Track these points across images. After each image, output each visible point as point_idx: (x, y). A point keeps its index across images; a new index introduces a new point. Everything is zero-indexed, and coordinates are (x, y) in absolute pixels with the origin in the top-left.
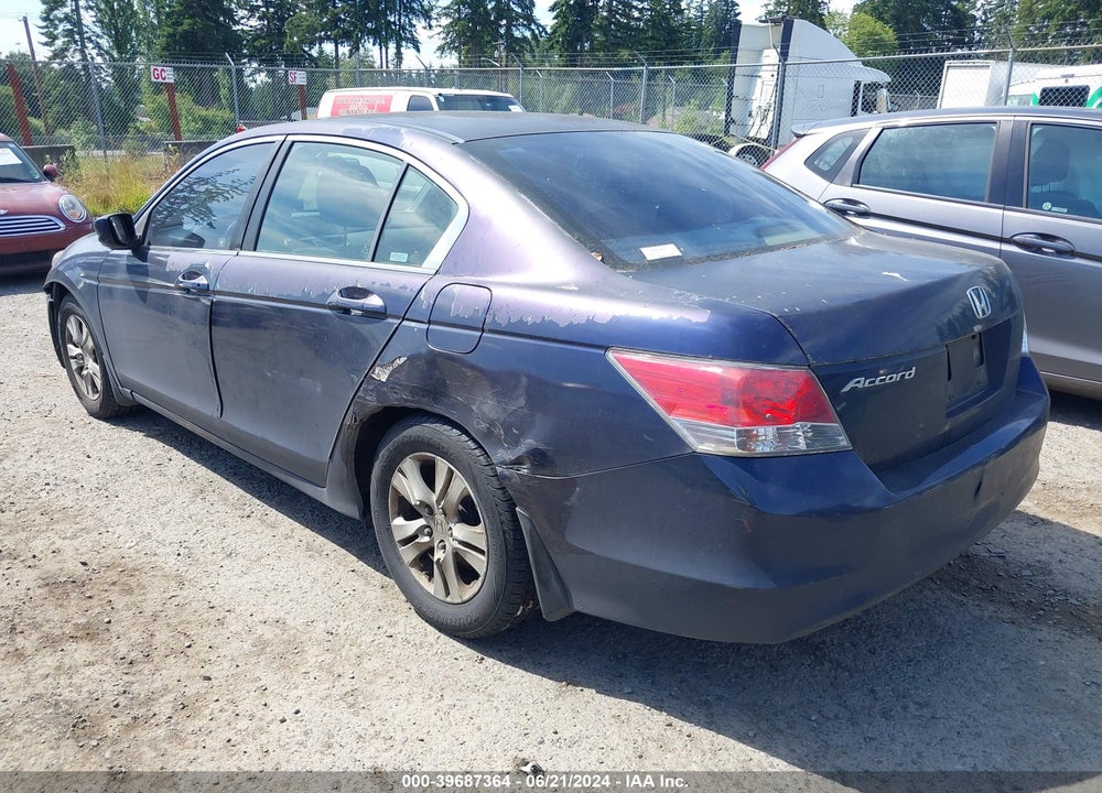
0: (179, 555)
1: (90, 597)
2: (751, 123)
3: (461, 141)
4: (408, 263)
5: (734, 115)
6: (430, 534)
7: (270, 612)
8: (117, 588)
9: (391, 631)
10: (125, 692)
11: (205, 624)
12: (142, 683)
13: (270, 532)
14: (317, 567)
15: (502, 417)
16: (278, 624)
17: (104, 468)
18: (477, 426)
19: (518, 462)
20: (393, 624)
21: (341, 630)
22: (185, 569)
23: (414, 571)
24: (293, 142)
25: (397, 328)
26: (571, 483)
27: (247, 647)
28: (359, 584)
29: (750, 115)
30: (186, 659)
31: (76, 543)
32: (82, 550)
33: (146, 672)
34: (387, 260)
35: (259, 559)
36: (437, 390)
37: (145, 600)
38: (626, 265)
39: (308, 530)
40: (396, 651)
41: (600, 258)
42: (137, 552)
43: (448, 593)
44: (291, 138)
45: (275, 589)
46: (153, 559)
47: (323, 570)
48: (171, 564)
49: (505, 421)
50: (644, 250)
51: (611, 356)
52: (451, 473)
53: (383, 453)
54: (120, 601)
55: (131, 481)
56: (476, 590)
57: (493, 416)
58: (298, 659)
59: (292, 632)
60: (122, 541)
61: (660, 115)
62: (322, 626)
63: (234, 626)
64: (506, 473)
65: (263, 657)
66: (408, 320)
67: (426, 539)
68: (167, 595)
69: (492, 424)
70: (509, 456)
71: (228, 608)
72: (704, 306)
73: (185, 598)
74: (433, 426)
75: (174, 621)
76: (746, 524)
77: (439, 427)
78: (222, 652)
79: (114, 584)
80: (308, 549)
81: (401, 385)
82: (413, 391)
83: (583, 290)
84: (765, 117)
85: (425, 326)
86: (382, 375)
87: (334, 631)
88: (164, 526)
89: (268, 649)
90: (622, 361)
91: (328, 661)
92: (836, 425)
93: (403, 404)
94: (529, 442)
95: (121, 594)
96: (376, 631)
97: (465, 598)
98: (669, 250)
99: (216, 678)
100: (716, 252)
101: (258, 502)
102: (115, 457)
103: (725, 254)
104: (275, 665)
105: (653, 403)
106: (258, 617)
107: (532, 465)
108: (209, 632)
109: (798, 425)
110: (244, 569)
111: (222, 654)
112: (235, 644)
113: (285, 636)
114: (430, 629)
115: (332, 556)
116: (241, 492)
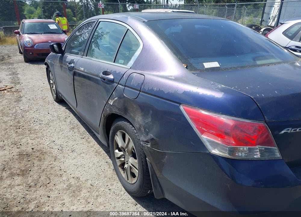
0: (59, 149)
1: (29, 161)
2: (269, 21)
3: (146, 21)
4: (123, 64)
5: (264, 19)
6: (124, 158)
7: (77, 174)
8: (38, 158)
9: (111, 188)
10: (24, 198)
11: (56, 175)
12: (30, 195)
13: (87, 144)
14: (96, 159)
15: (144, 124)
16: (77, 179)
17: (51, 117)
18: (137, 126)
19: (147, 142)
20: (112, 185)
21: (95, 185)
22: (58, 154)
23: (120, 168)
24: (100, 21)
25: (116, 87)
26: (164, 154)
27: (65, 186)
28: (107, 167)
29: (269, 19)
30: (46, 188)
31: (33, 141)
32: (34, 144)
33: (33, 191)
34: (118, 63)
35: (80, 154)
36: (126, 110)
37: (43, 164)
38: (196, 69)
39: (98, 145)
40: (110, 196)
41: (186, 66)
42: (48, 147)
43: (128, 180)
44: (100, 20)
45: (81, 166)
46: (51, 150)
47: (98, 160)
48: (55, 152)
49: (144, 126)
50: (204, 64)
51: (182, 107)
52: (129, 139)
53: (112, 128)
54: (36, 163)
55: (56, 122)
56: (135, 181)
57: (141, 123)
58: (78, 194)
59: (80, 183)
60: (46, 143)
61: (242, 19)
62: (90, 182)
63: (64, 178)
64: (144, 145)
65: (68, 191)
66: (119, 84)
67: (123, 159)
68: (50, 163)
69: (140, 126)
70: (145, 139)
71: (65, 171)
72: (222, 90)
73: (54, 165)
74: (125, 122)
75: (48, 173)
76: (229, 187)
77: (126, 123)
78: (57, 187)
79: (37, 157)
80: (96, 152)
81: (116, 107)
82: (119, 109)
83: (177, 79)
84: (274, 20)
85: (124, 87)
86: (111, 102)
87: (93, 185)
88: (59, 138)
89: (71, 188)
90: (186, 111)
91: (87, 196)
92: (275, 149)
93: (116, 113)
94: (151, 136)
95: (38, 161)
96: (106, 187)
97: (133, 182)
98: (215, 64)
99: (51, 197)
100: (235, 66)
101: (88, 133)
102: (56, 114)
103: (238, 67)
104: (71, 195)
105: (195, 129)
106: (73, 176)
107: (151, 144)
108: (56, 179)
109: (257, 147)
110: (75, 157)
111: (57, 188)
112: (62, 185)
113: (78, 184)
114: (123, 189)
115: (102, 156)
116: (85, 130)
